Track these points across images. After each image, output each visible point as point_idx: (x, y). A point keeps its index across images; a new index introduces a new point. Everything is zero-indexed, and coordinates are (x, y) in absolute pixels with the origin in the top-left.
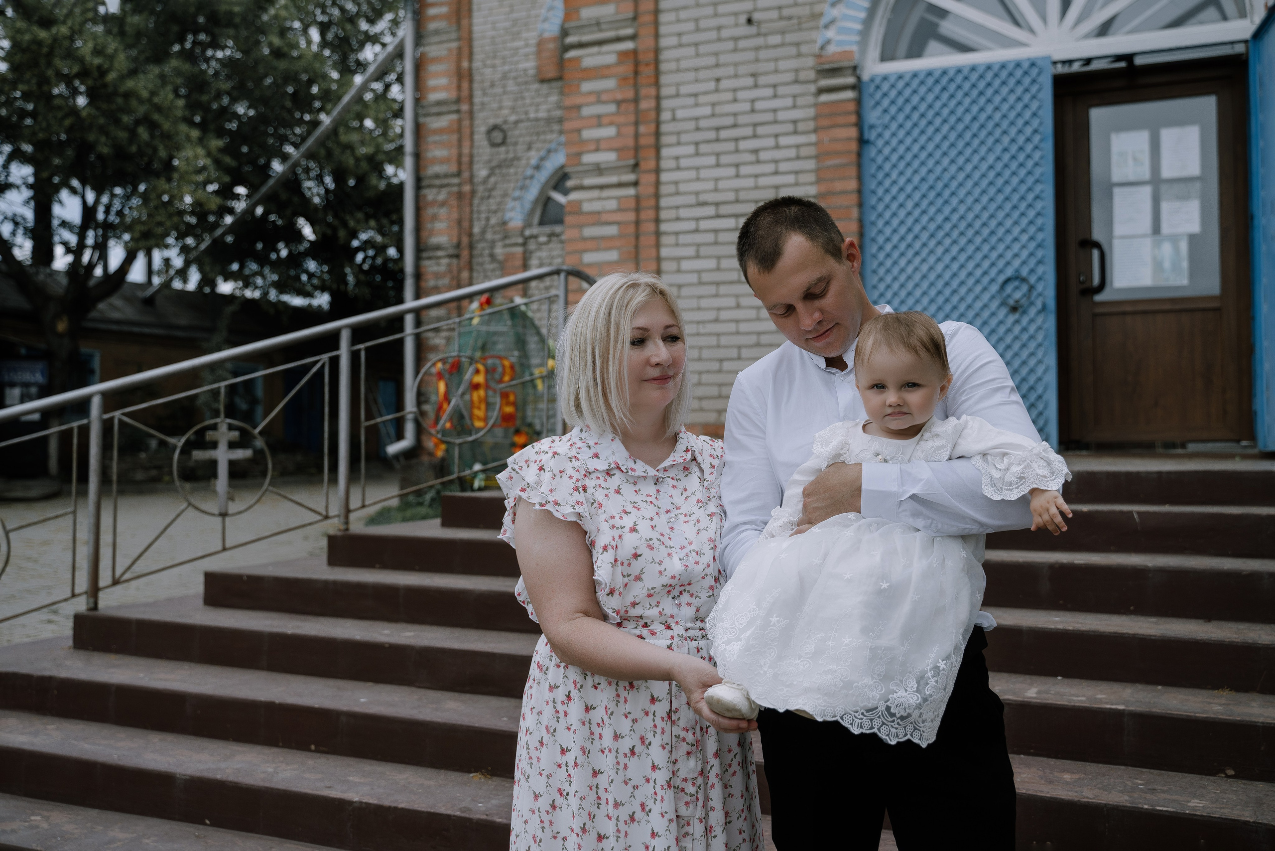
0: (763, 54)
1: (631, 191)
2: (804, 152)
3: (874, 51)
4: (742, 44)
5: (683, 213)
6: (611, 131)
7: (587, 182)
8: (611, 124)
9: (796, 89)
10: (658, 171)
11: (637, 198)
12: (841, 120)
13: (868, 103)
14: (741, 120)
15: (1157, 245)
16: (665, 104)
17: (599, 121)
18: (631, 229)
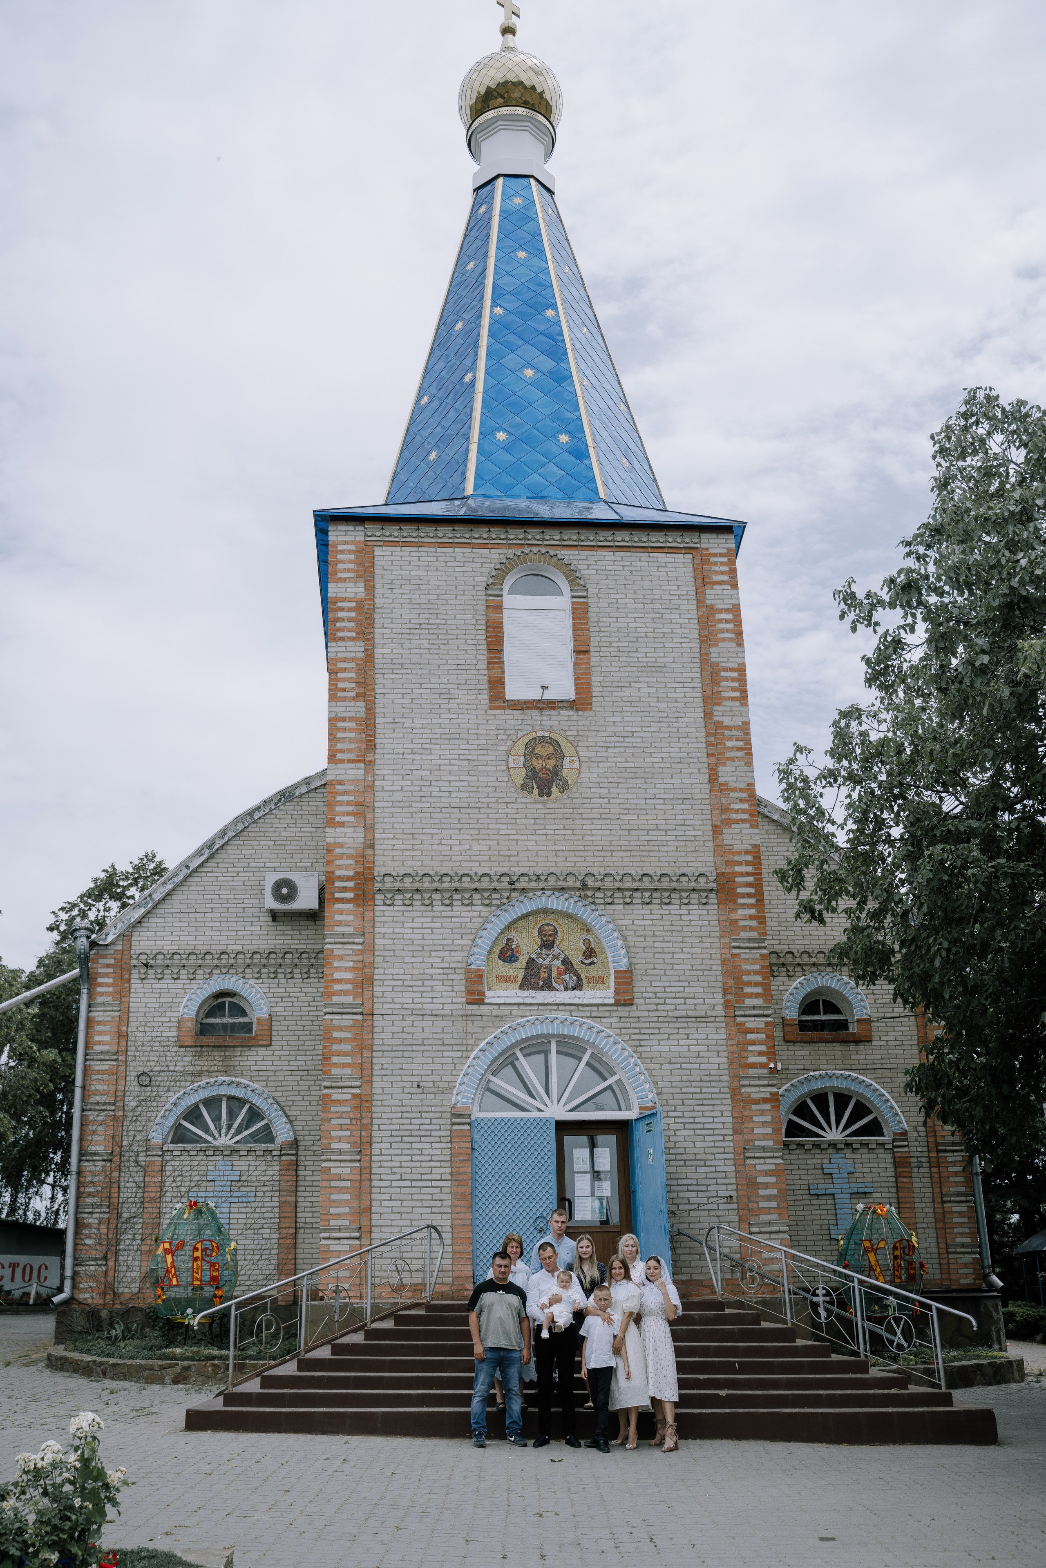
0: (424, 1103)
1: (358, 1164)
2: (445, 1151)
3: (476, 1107)
4: (414, 1096)
6: (348, 1133)
7: (333, 1158)
8: (347, 1129)
9: (441, 1121)
10: (371, 1155)
11: (361, 1168)
12: (464, 1139)
13: (475, 1131)
14: (414, 1133)
15: (593, 1201)
16: (374, 1121)
17: (341, 1127)
18: (358, 1184)
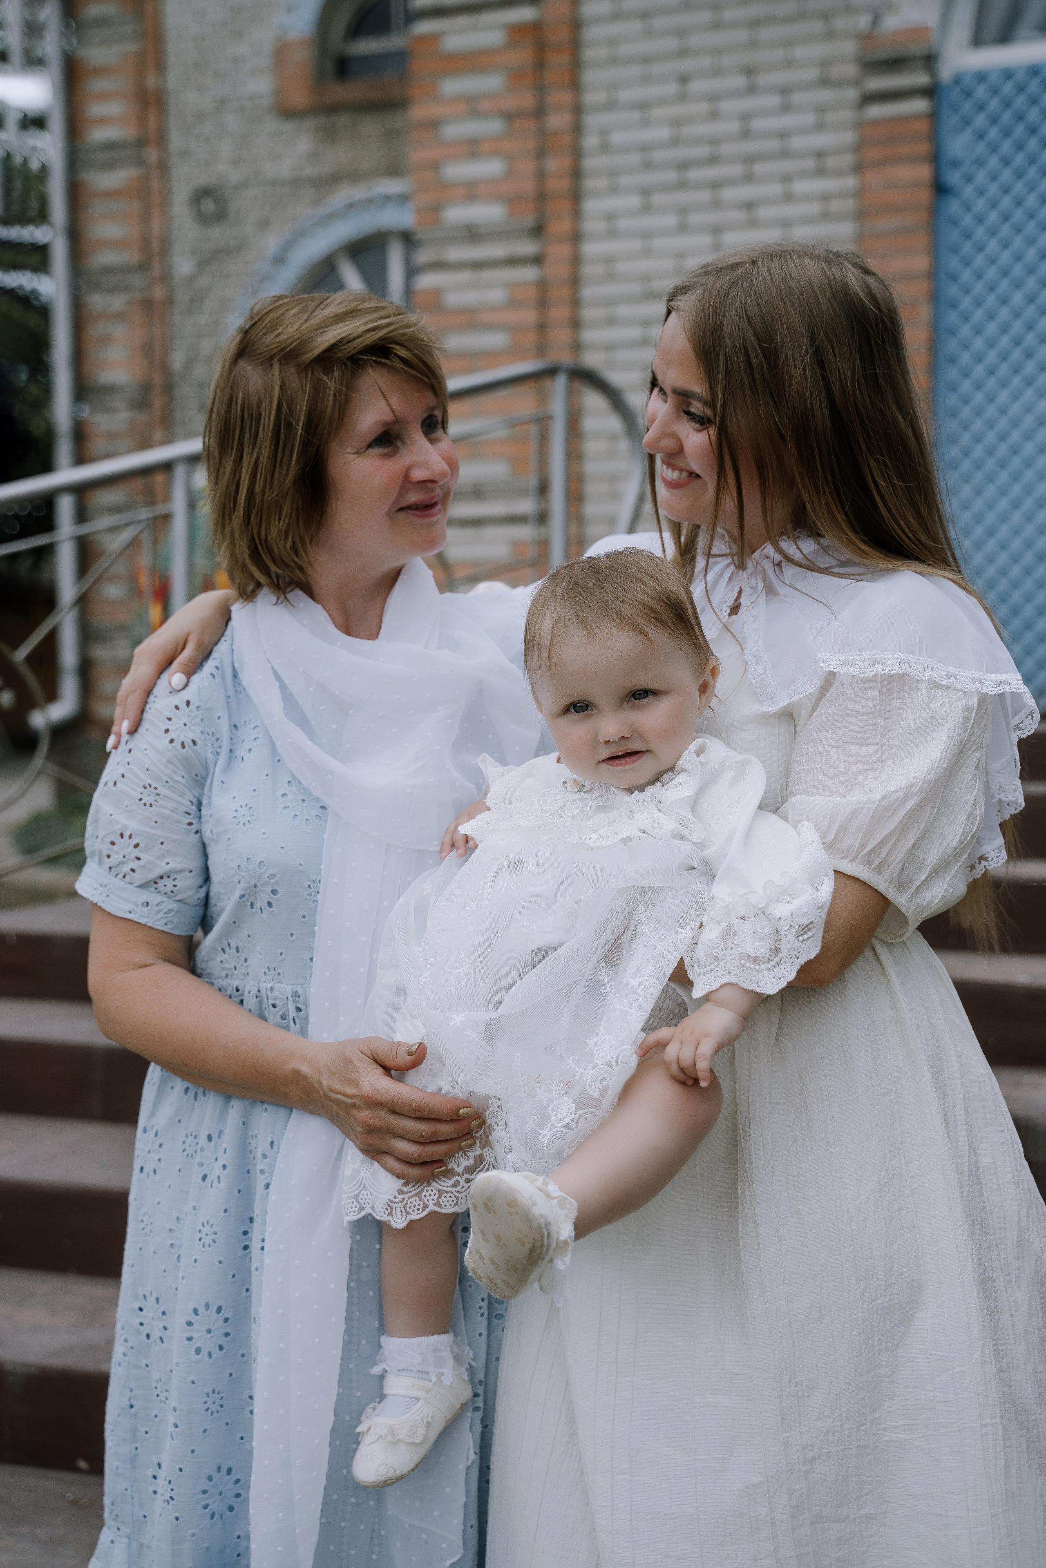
0: (767, 33)
1: (529, 273)
2: (836, 206)
3: (961, 28)
5: (622, 311)
6: (495, 167)
7: (452, 255)
8: (495, 153)
9: (824, 95)
10: (576, 237)
11: (543, 286)
12: (905, 150)
13: (950, 120)
14: (725, 150)
16: (591, 120)
17: (473, 149)
18: (531, 339)
